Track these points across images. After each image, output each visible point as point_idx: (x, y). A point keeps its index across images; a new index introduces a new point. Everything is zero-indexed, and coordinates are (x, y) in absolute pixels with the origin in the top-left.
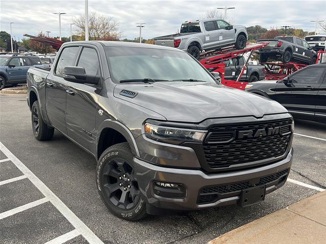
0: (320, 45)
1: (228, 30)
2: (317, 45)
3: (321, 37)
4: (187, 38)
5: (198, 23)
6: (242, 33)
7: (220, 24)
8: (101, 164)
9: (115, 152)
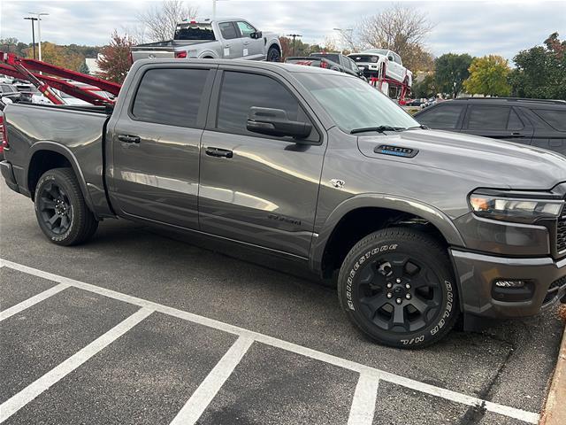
0: (370, 68)
1: (254, 40)
2: (366, 69)
3: (371, 56)
4: (196, 50)
5: (210, 25)
6: (274, 46)
7: (243, 28)
8: (358, 266)
9: (389, 244)
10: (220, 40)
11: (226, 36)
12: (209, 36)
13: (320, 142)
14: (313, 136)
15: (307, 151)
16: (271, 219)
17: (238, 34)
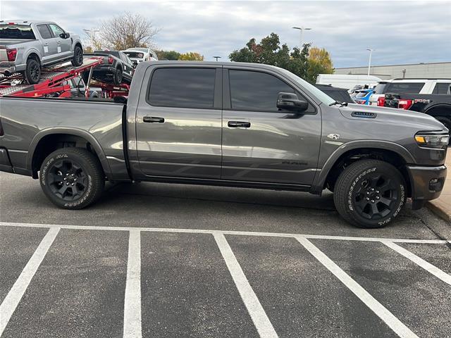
1: (64, 39)
3: (138, 53)
4: (24, 48)
5: (29, 26)
6: (78, 44)
8: (354, 183)
9: (371, 168)
10: (40, 40)
11: (44, 37)
12: (30, 35)
13: (315, 112)
14: (310, 109)
15: (303, 118)
16: (285, 163)
17: (52, 35)
